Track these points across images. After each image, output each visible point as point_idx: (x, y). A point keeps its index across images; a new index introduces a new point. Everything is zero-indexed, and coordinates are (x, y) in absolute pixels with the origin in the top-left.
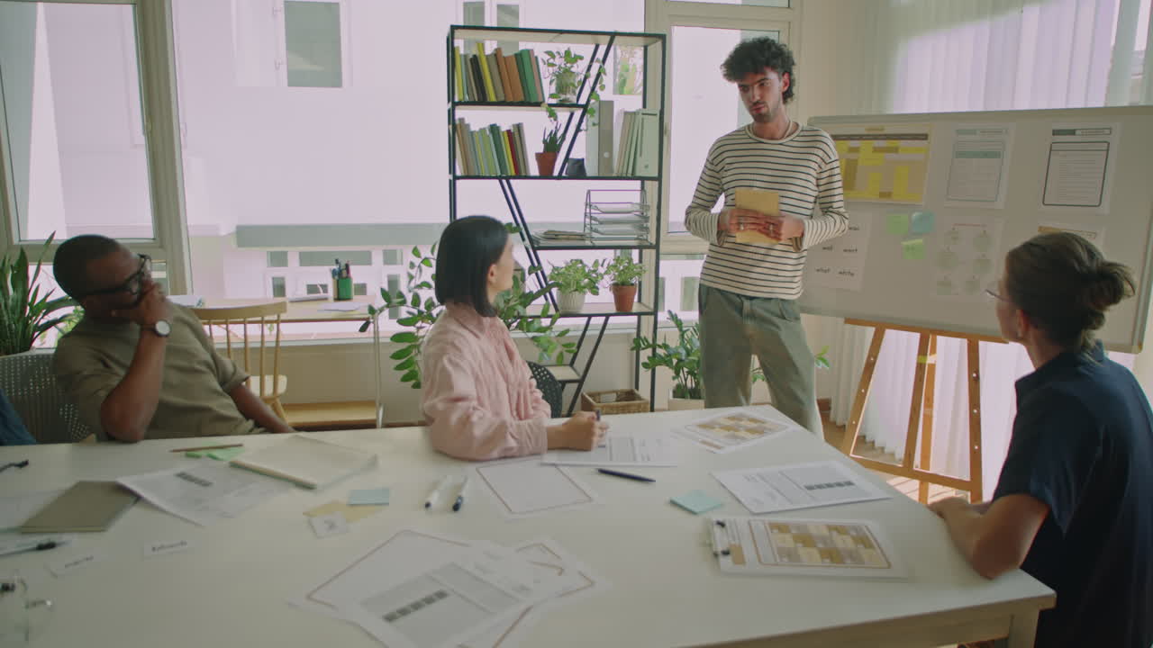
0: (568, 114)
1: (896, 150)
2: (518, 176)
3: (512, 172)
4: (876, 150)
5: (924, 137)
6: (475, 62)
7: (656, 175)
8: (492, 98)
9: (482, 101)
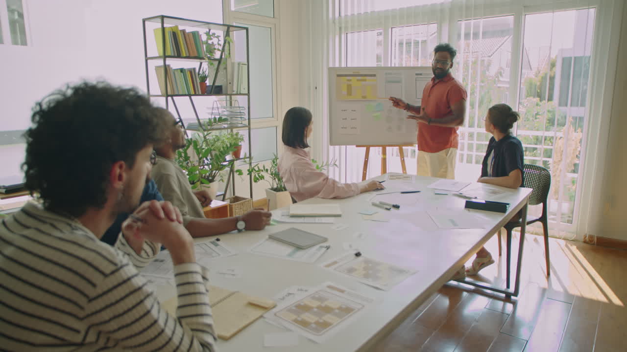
0: (199, 63)
1: (365, 80)
2: (195, 95)
3: (192, 92)
4: (358, 80)
5: (375, 75)
6: (174, 35)
7: (247, 92)
8: (184, 54)
9: (179, 56)
